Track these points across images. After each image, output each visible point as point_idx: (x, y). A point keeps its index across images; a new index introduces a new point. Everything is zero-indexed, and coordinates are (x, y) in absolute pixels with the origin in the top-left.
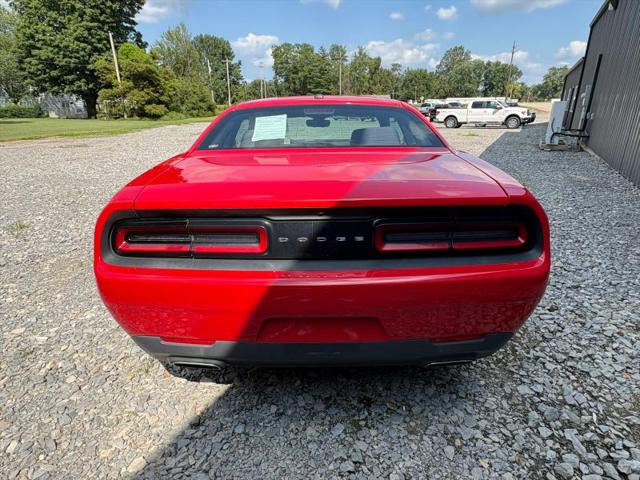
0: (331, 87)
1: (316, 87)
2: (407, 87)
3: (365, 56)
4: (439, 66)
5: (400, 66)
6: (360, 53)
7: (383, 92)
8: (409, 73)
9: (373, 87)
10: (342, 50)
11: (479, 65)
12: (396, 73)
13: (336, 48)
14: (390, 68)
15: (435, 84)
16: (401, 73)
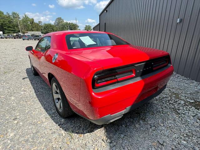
0: (16, 28)
1: (8, 28)
2: (46, 29)
3: (27, 17)
4: (55, 23)
5: (41, 22)
6: (25, 16)
7: (37, 30)
8: (45, 24)
9: (33, 29)
10: (17, 15)
11: (67, 23)
12: (40, 24)
13: (14, 14)
14: (38, 22)
15: (55, 29)
16: (43, 24)
